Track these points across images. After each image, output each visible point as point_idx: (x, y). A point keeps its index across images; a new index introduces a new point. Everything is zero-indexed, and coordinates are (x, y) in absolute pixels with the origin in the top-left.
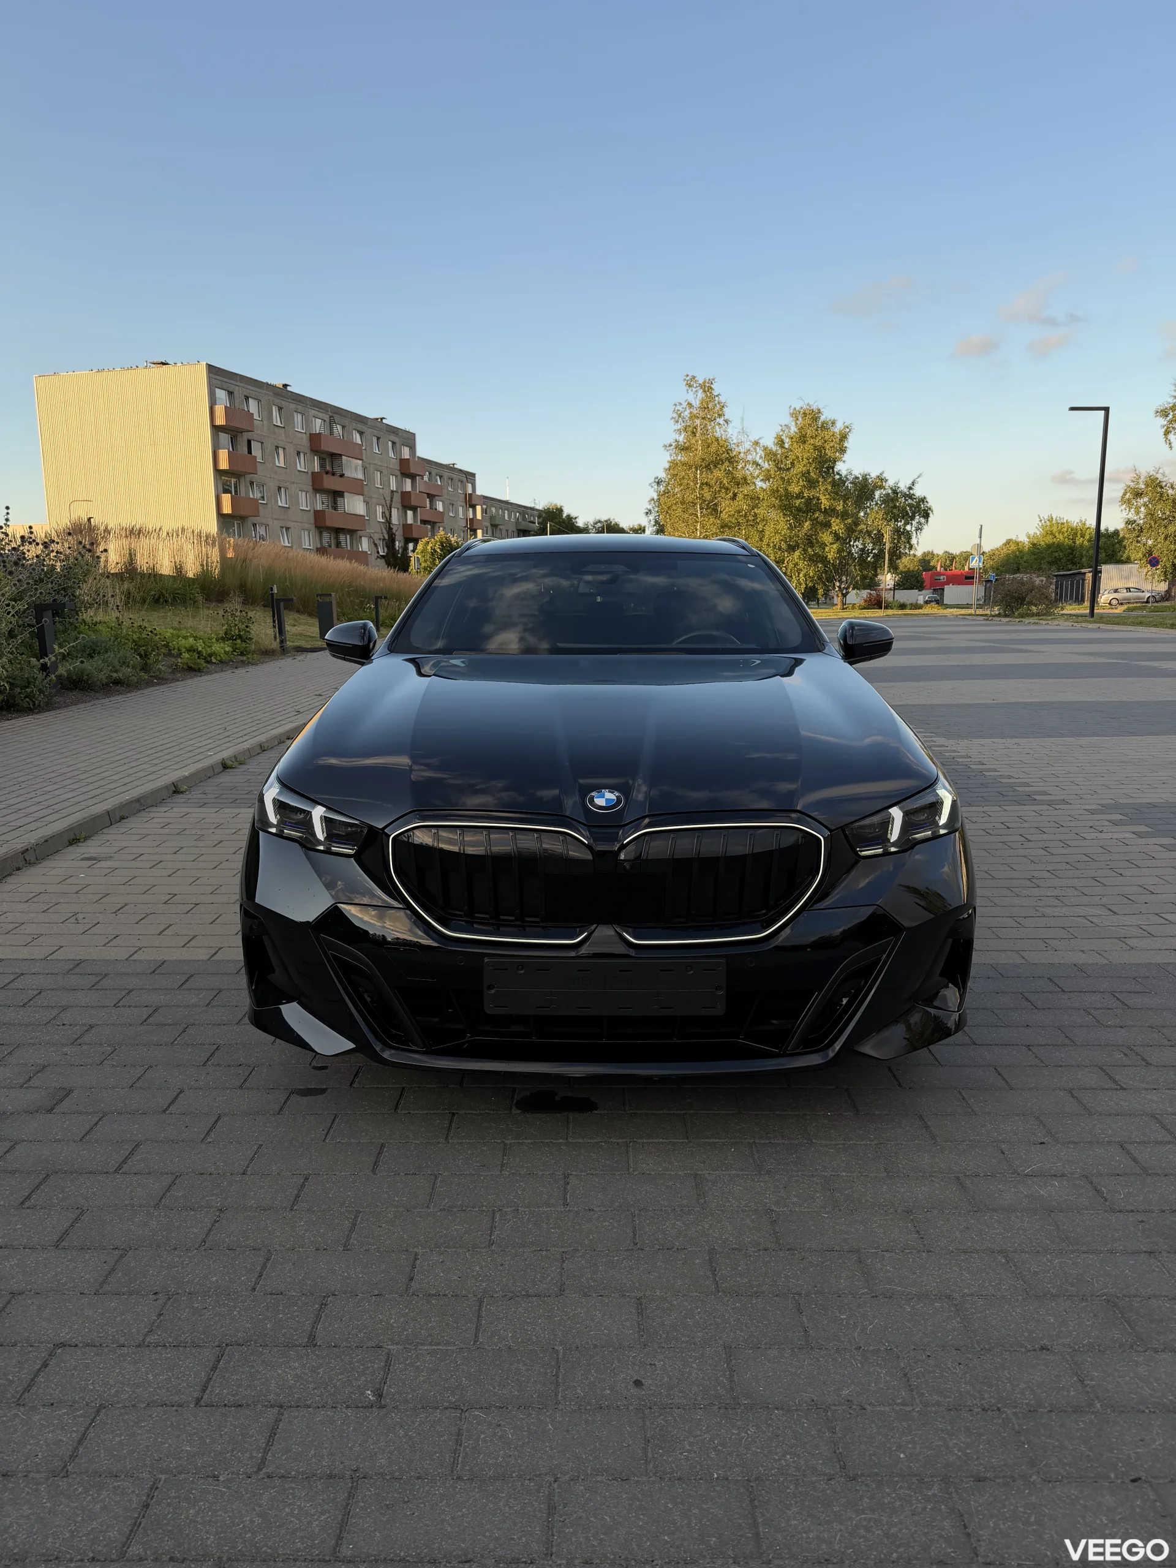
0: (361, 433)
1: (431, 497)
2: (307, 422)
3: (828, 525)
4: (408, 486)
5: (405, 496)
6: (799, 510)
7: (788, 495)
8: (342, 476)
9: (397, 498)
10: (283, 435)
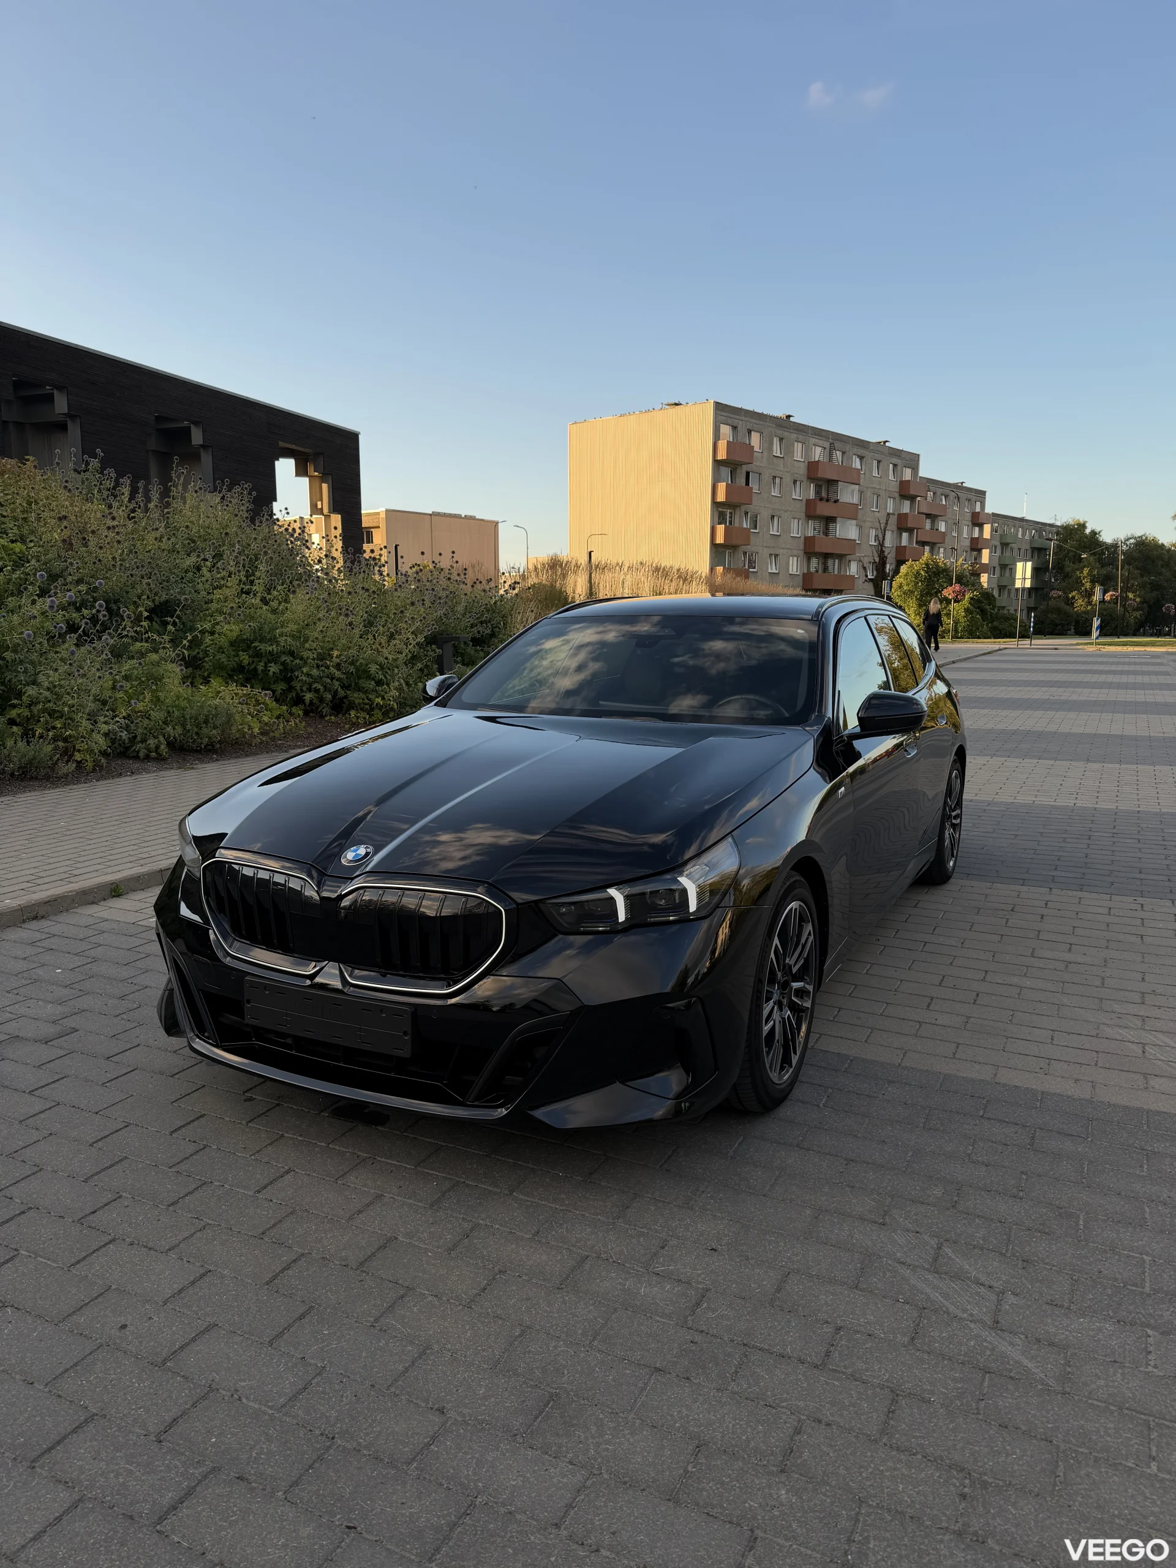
0: (861, 458)
2: (807, 451)
5: (902, 518)
8: (836, 501)
9: (893, 520)
10: (782, 465)
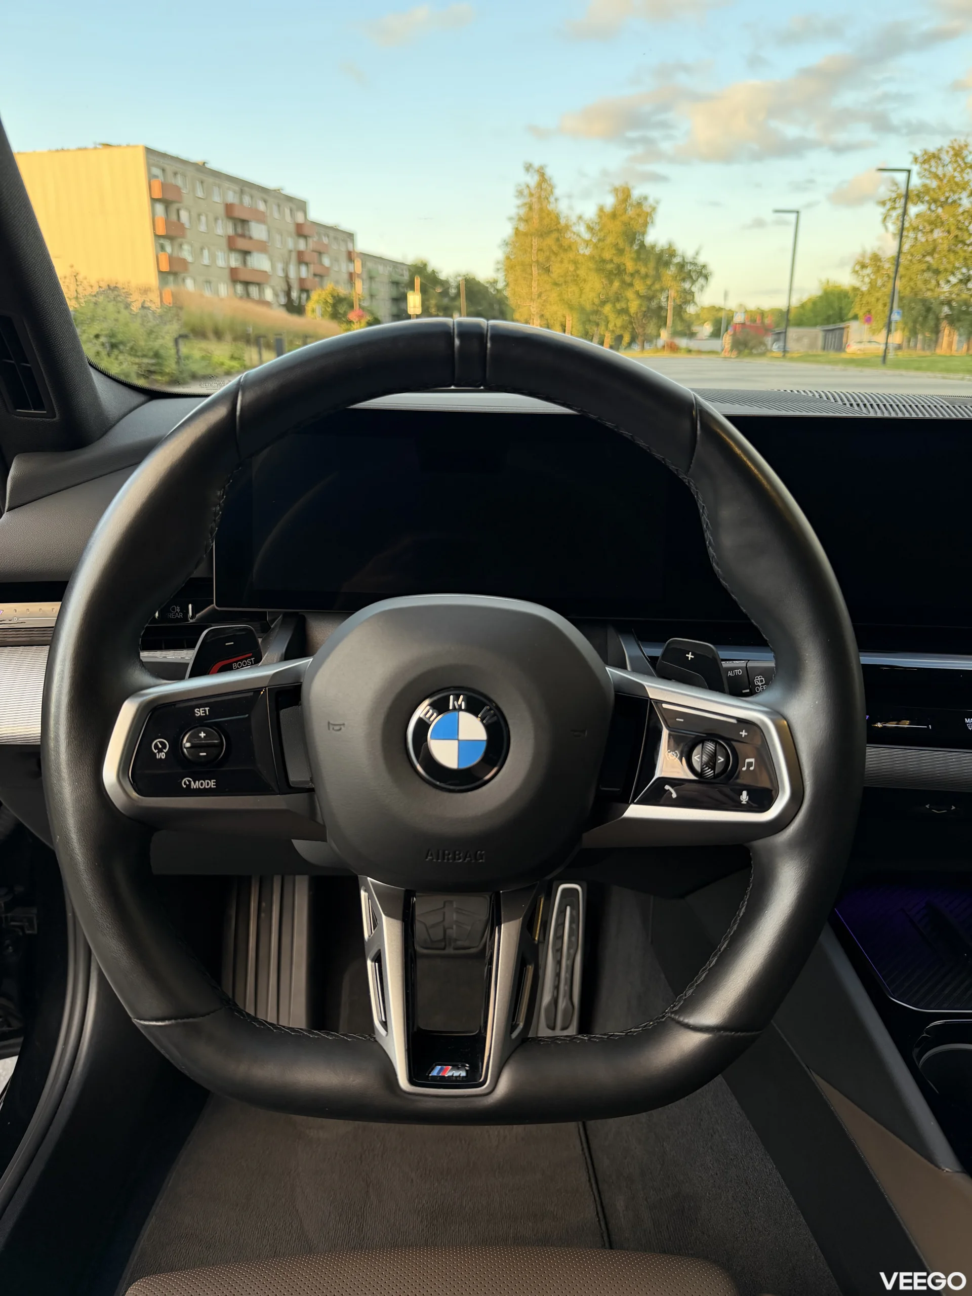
0: (265, 201)
1: (320, 253)
2: (223, 194)
3: (631, 285)
4: (302, 245)
5: (300, 254)
6: (611, 272)
7: (603, 261)
8: (251, 238)
9: (294, 256)
10: (205, 205)
